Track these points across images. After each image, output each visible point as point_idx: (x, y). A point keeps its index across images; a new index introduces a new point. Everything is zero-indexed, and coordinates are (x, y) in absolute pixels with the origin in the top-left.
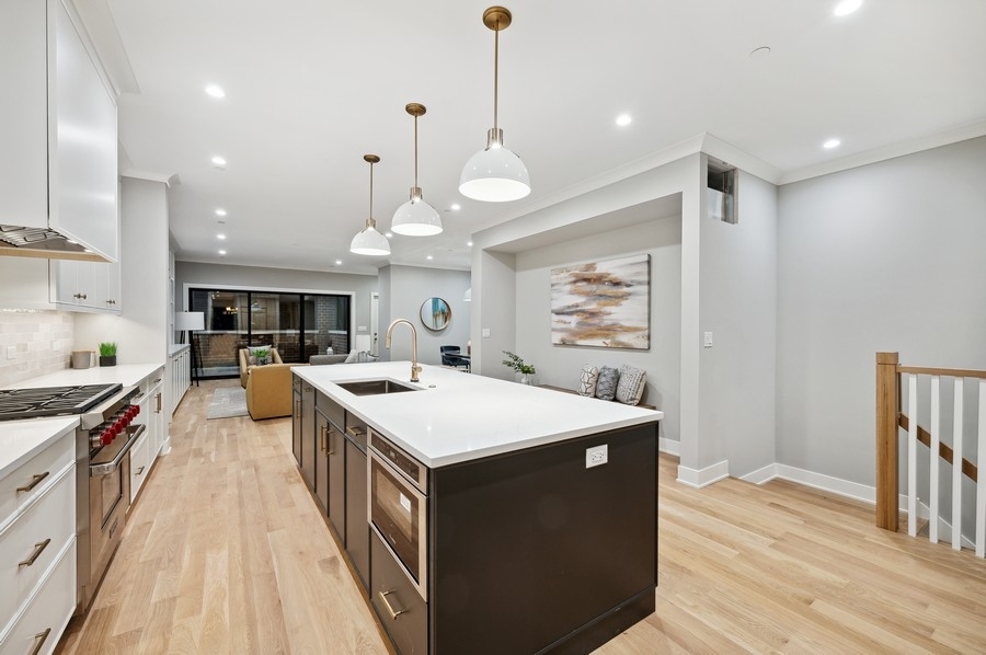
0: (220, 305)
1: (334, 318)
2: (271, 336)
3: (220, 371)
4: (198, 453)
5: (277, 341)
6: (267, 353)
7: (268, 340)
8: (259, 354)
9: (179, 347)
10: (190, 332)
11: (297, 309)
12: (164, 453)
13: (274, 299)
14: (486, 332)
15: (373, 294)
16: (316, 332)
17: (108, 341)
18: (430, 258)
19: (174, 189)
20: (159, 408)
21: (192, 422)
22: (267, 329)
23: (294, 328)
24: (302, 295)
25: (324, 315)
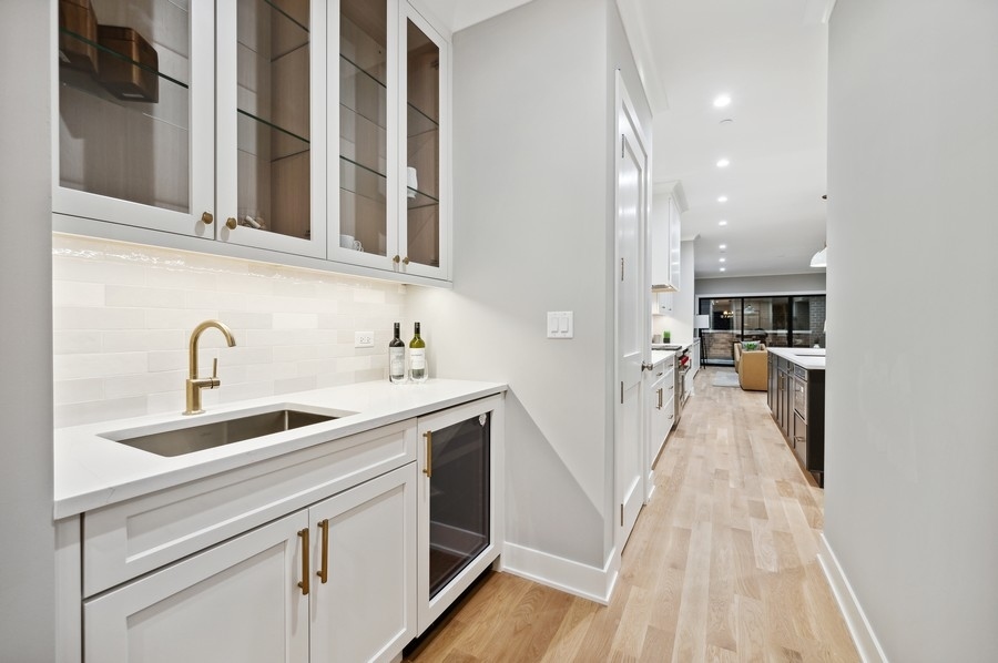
0: (719, 310)
10: (701, 329)
13: (767, 304)
17: (667, 330)
24: (791, 297)
25: (819, 315)
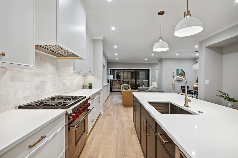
0: (118, 73)
1: (144, 76)
2: (128, 81)
3: (117, 90)
4: (109, 115)
5: (130, 82)
6: (127, 86)
7: (128, 82)
8: (125, 86)
9: (108, 83)
10: (111, 80)
11: (135, 74)
12: (101, 113)
13: (129, 71)
14: (207, 82)
15: (156, 69)
16: (140, 80)
17: (90, 82)
18: (177, 55)
19: (104, 41)
20: (100, 101)
21: (109, 104)
22: (128, 79)
23: (134, 79)
24: (136, 70)
25: (142, 75)
